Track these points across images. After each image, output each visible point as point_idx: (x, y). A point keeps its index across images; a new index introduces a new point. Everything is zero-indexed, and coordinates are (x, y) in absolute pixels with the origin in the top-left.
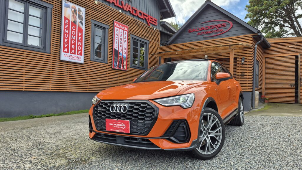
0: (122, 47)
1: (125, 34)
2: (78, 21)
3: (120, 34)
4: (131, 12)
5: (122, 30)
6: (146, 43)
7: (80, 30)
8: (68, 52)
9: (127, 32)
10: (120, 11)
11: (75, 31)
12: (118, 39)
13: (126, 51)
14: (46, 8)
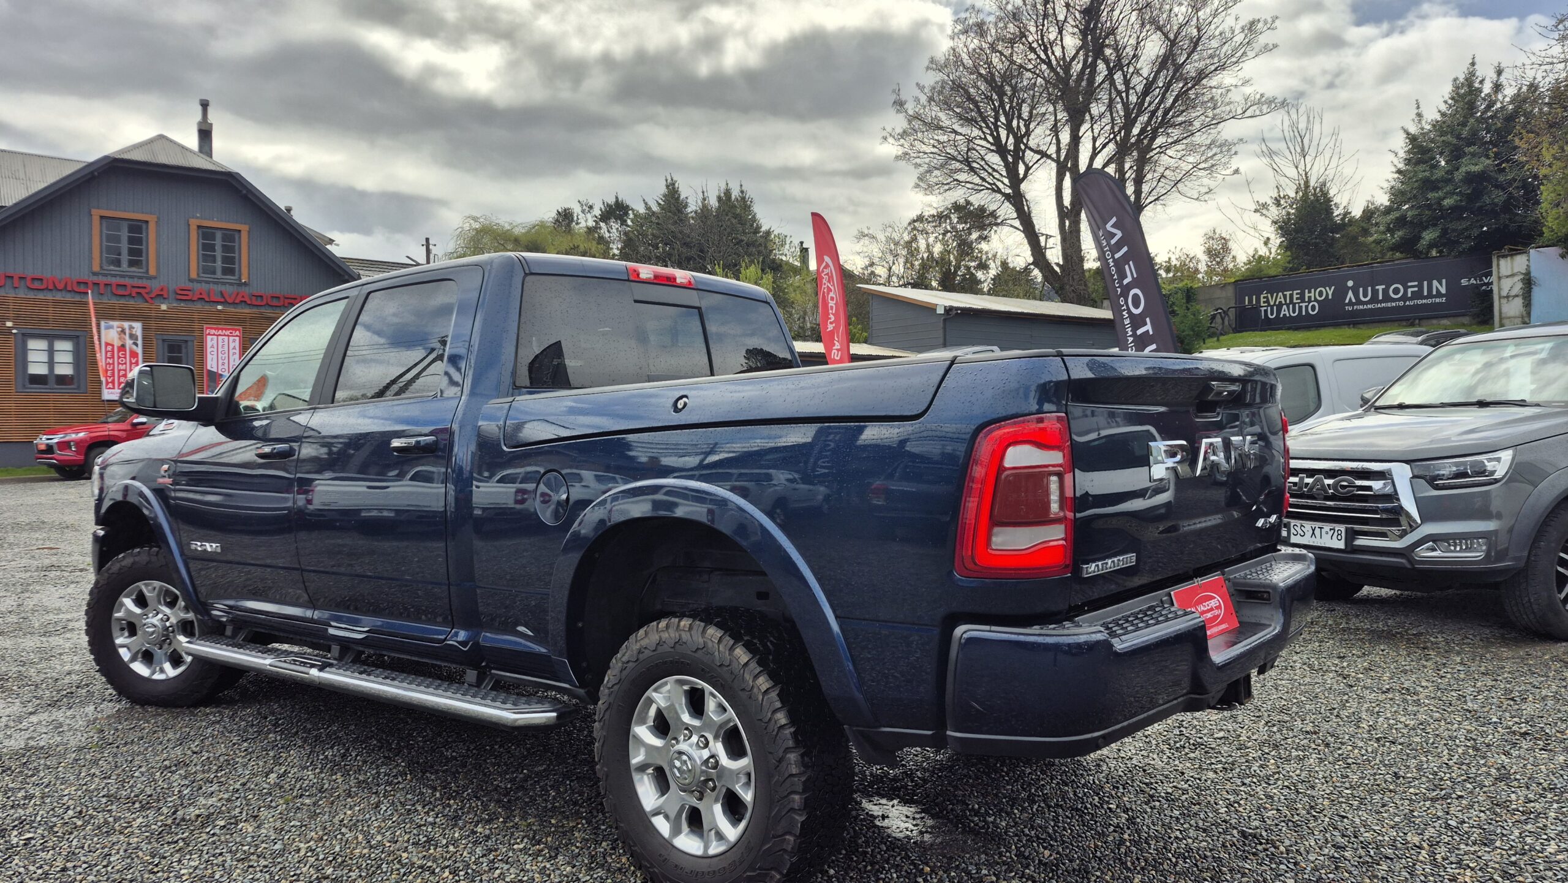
0: (226, 365)
1: (234, 341)
2: (129, 342)
3: (220, 344)
4: (249, 302)
5: (226, 338)
7: (134, 354)
8: (114, 388)
9: (237, 338)
10: (220, 307)
11: (125, 358)
12: (215, 353)
14: (78, 337)
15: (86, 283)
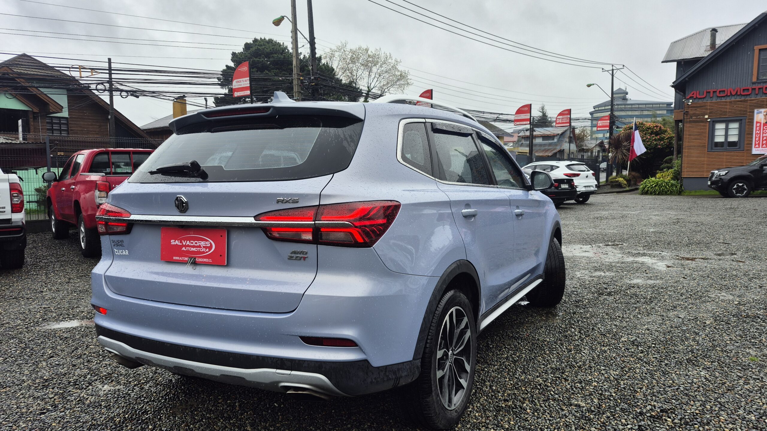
8: (759, 147)
14: (741, 120)
15: (748, 89)
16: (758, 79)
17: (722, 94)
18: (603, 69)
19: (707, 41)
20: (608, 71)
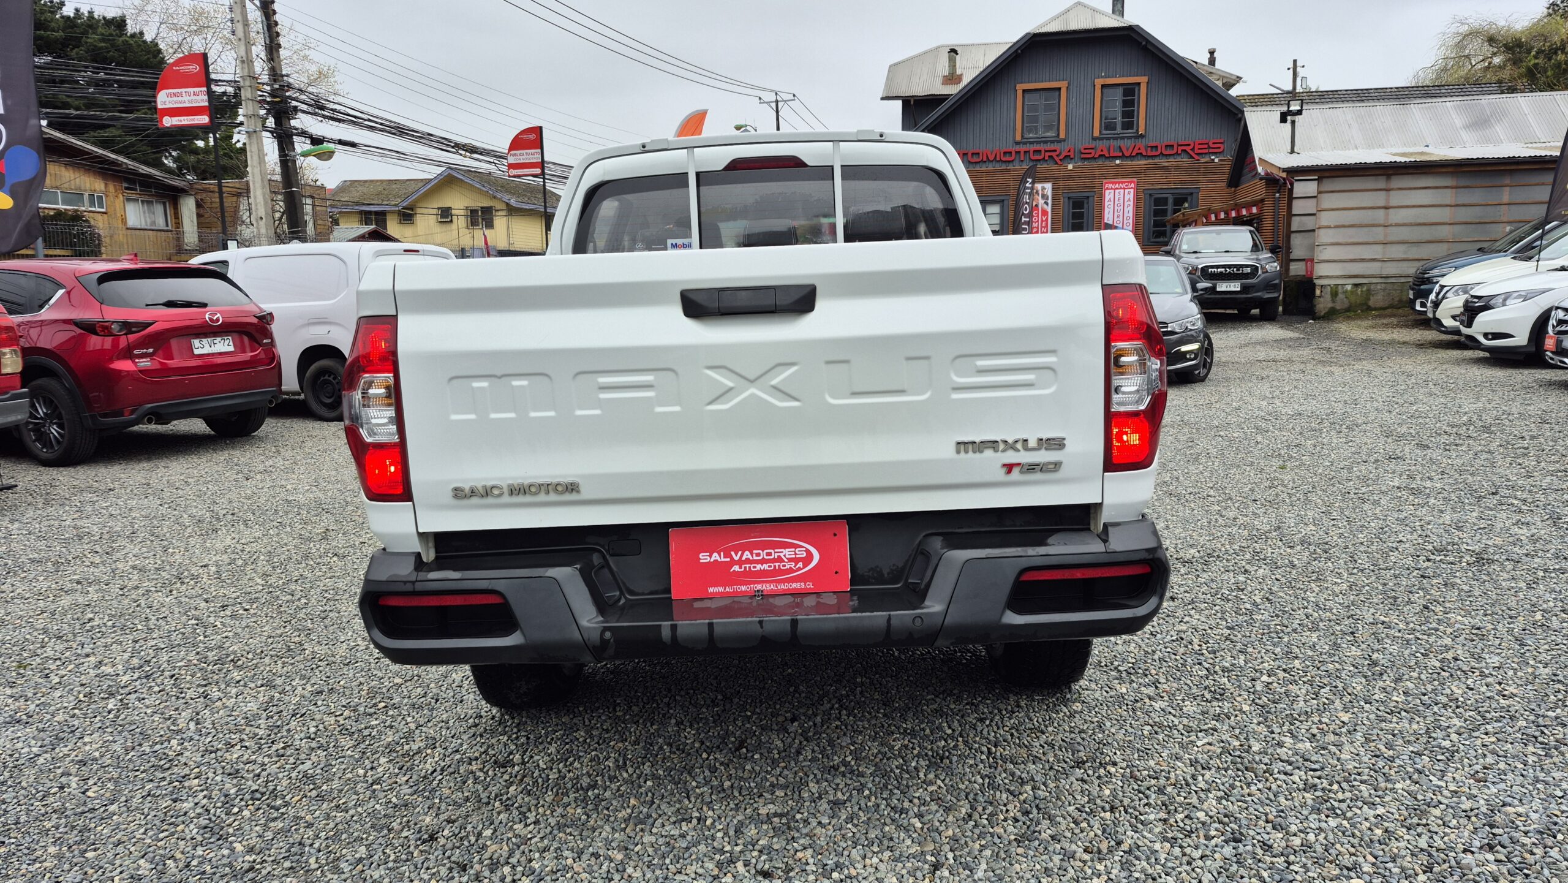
0: (1121, 217)
1: (1129, 193)
2: (1041, 202)
3: (1117, 198)
4: (1144, 154)
5: (1122, 191)
6: (1192, 194)
7: (1045, 213)
10: (1118, 162)
11: (1037, 216)
12: (1112, 206)
13: (1131, 221)
15: (1011, 153)
16: (1022, 136)
17: (975, 159)
18: (760, 98)
19: (943, 68)
20: (767, 103)
